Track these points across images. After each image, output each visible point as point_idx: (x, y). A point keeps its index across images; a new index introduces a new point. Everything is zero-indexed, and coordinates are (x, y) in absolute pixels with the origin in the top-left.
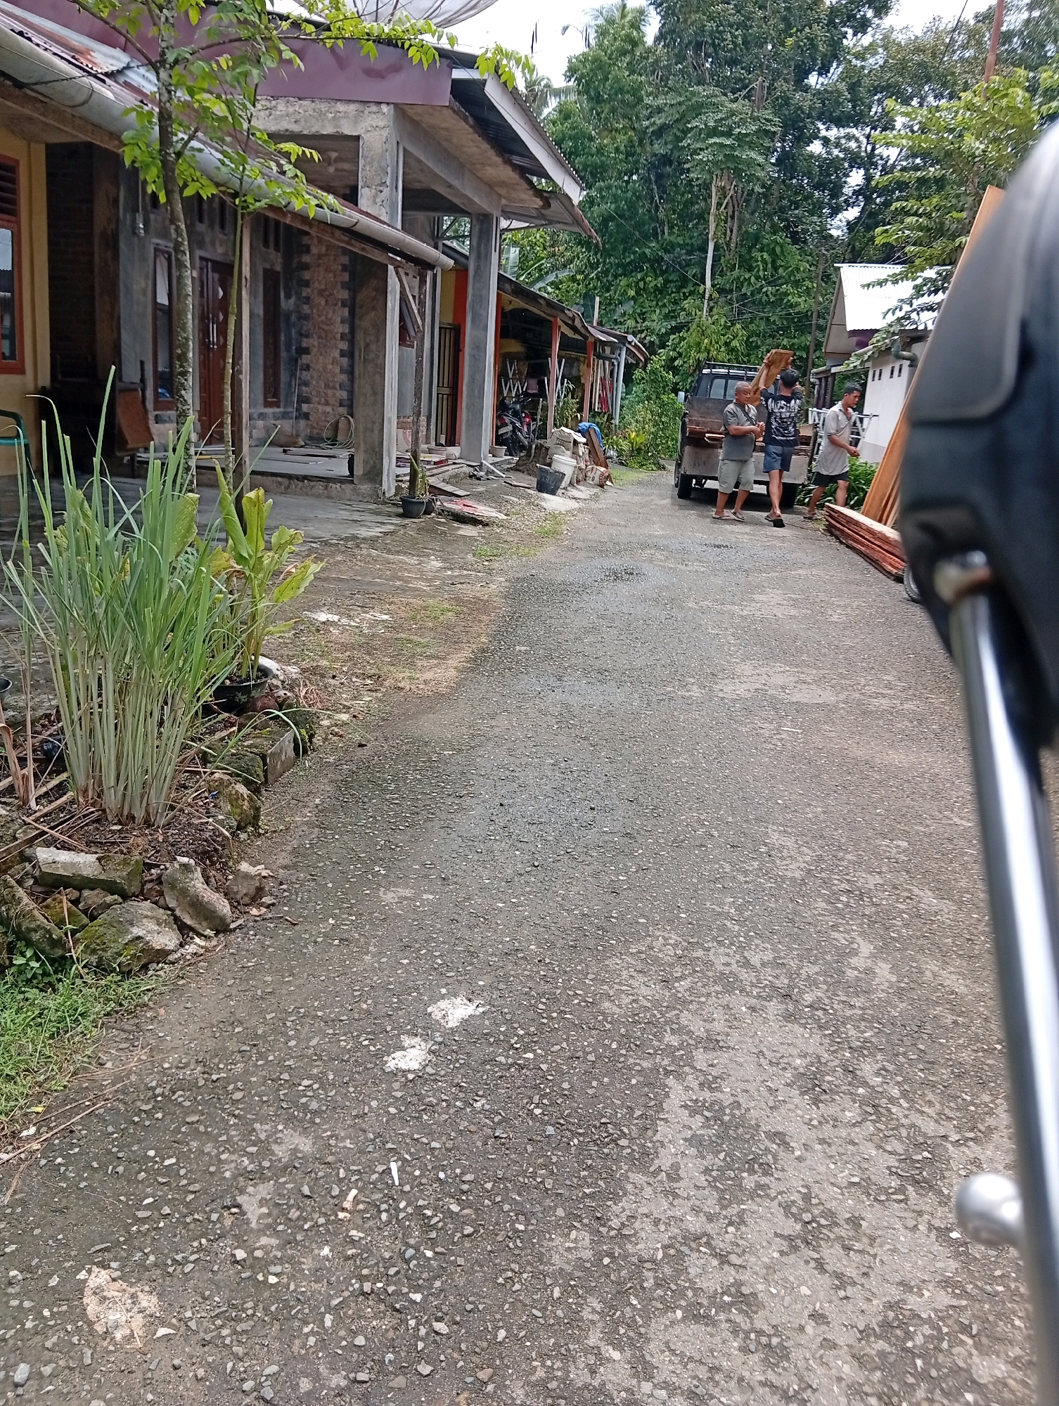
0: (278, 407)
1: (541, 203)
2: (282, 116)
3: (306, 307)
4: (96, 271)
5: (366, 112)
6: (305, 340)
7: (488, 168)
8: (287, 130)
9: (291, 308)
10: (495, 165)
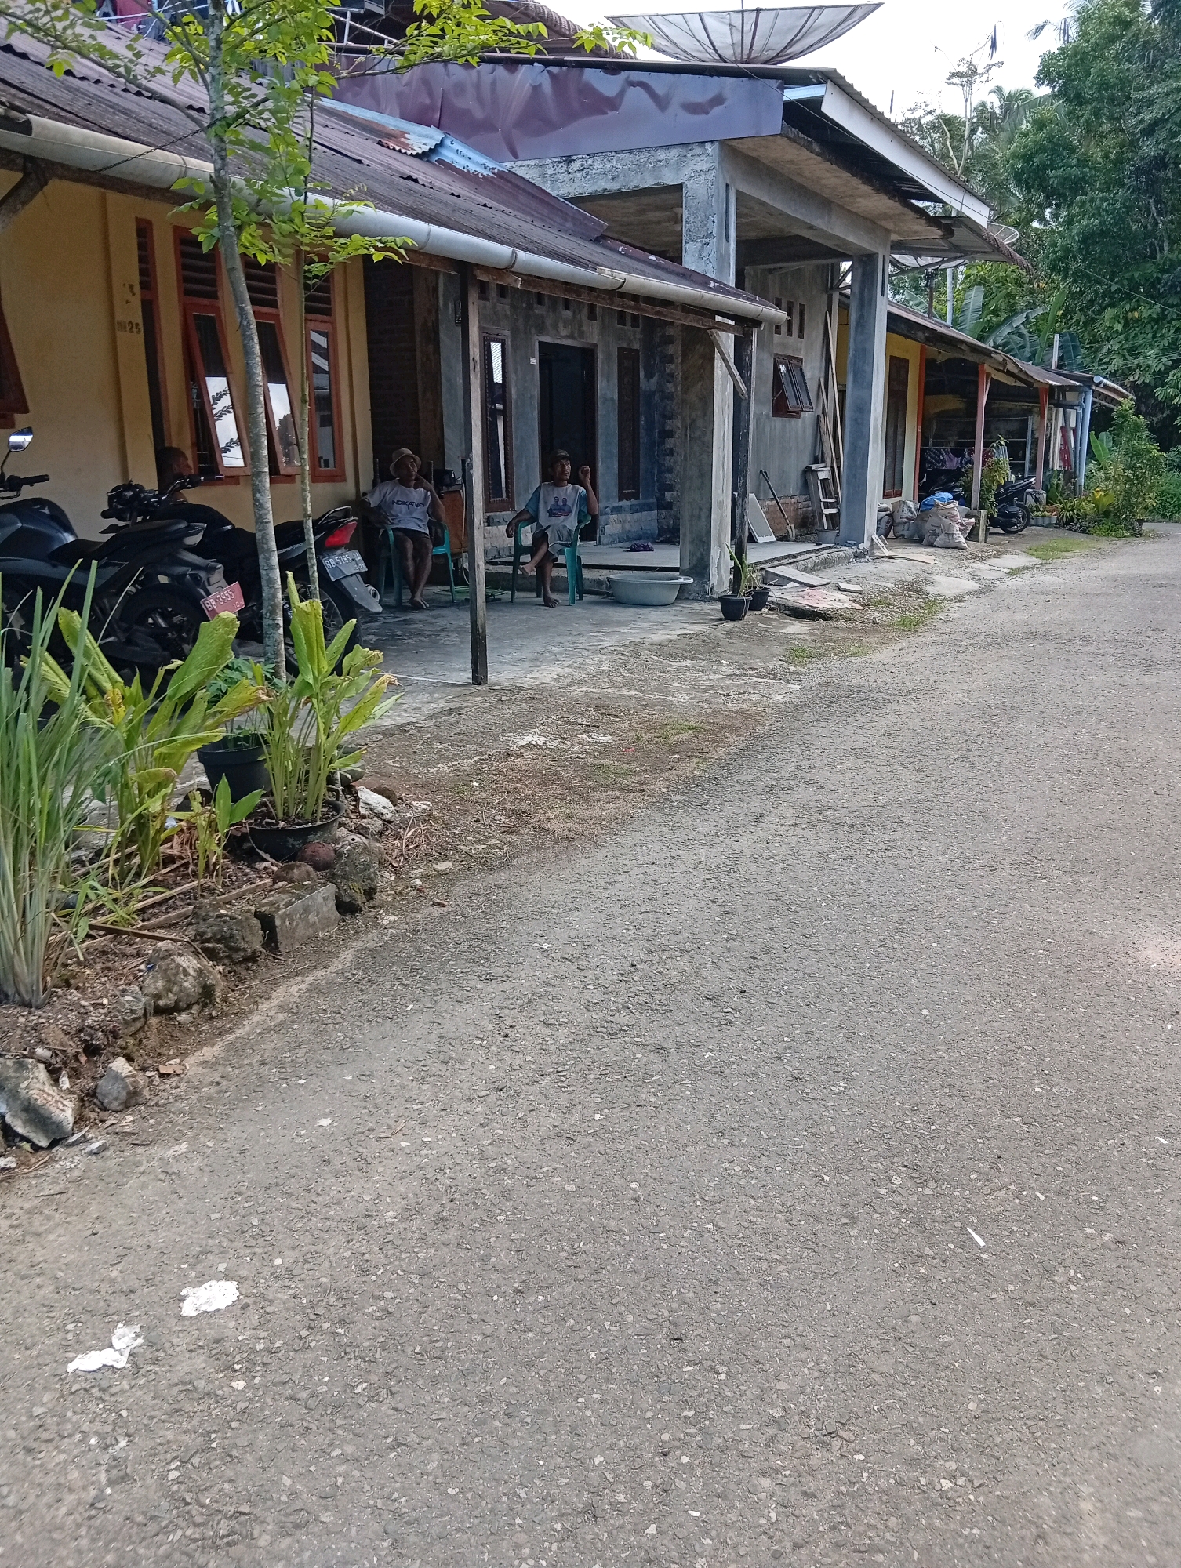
0: (637, 498)
1: (940, 233)
2: (599, 175)
3: (669, 385)
4: (419, 368)
5: (689, 156)
6: (669, 422)
7: (859, 200)
8: (605, 190)
9: (654, 388)
10: (864, 196)
